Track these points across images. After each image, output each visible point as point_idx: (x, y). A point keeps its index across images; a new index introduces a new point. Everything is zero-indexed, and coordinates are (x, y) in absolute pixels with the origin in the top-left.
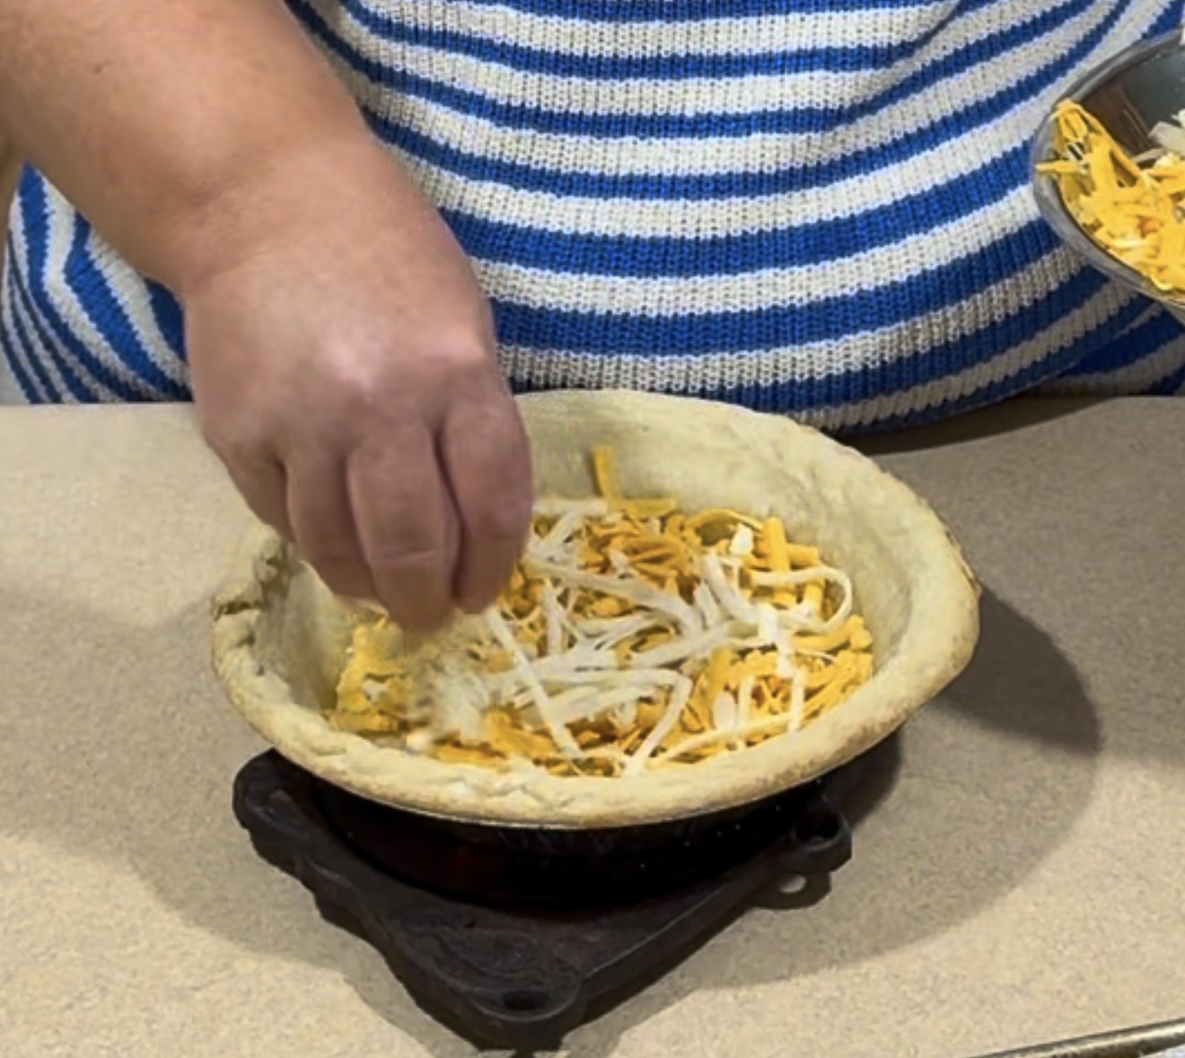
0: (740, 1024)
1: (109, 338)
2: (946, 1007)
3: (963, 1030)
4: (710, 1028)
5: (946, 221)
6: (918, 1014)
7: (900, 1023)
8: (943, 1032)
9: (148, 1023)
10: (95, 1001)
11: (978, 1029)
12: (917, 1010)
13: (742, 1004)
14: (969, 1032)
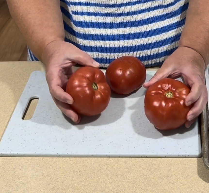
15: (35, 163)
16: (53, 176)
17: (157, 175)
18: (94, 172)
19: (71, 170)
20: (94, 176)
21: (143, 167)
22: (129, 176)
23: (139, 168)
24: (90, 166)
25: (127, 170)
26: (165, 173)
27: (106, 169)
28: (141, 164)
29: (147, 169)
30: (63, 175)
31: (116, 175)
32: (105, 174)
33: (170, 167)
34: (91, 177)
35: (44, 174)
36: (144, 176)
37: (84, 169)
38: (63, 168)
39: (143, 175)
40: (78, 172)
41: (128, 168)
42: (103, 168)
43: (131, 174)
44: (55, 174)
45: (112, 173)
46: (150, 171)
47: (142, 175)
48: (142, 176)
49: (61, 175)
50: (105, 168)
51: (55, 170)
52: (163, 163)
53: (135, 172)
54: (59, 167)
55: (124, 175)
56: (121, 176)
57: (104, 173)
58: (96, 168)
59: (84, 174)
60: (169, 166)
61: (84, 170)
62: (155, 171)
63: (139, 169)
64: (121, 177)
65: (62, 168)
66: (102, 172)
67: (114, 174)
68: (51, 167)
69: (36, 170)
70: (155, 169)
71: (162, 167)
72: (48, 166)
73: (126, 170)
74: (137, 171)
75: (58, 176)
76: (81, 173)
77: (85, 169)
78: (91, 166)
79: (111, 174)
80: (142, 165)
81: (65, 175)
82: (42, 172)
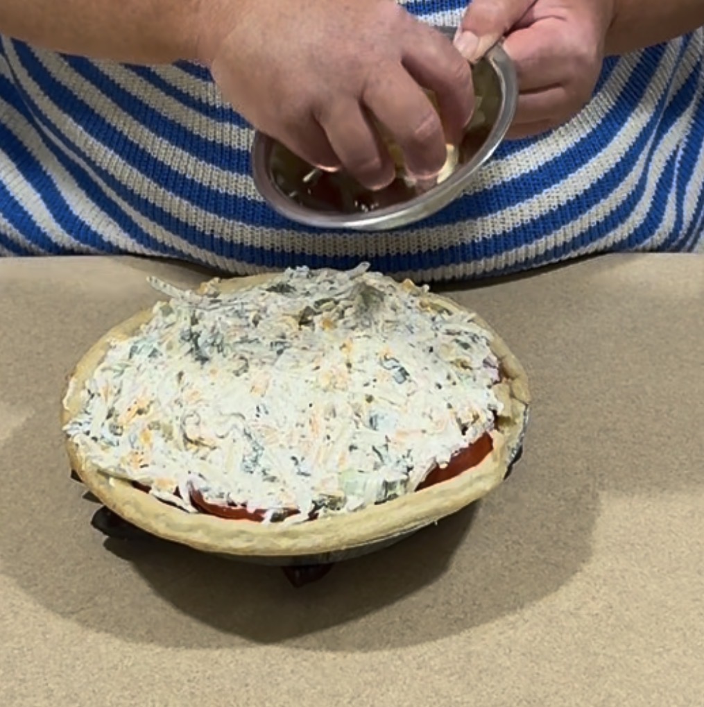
0: (403, 635)
1: (11, 221)
2: (528, 625)
3: (539, 639)
4: (385, 636)
5: (514, 152)
6: (511, 629)
7: (501, 633)
8: (527, 639)
9: (44, 634)
10: (12, 620)
11: (547, 638)
12: (511, 626)
13: (405, 622)
14: (543, 639)
15: (14, 649)
16: (90, 699)
17: (488, 693)
18: (247, 685)
19: (157, 676)
20: (248, 699)
21: (432, 663)
22: (381, 698)
23: (419, 668)
24: (228, 661)
25: (373, 674)
26: (521, 686)
27: (292, 671)
28: (425, 653)
29: (448, 672)
30: (126, 693)
31: (334, 696)
32: (288, 692)
33: (537, 664)
34: (235, 701)
35: (52, 691)
36: (439, 701)
37: (206, 671)
38: (127, 666)
39: (437, 694)
40: (183, 684)
41: (376, 670)
42: (279, 670)
43: (390, 693)
44: (97, 690)
45: (315, 688)
46: (460, 678)
47: (433, 695)
48: (431, 697)
49: (121, 696)
50: (288, 668)
51: (96, 676)
52: (510, 651)
53: (405, 683)
54: (111, 665)
55: (364, 695)
56: (353, 698)
57: (284, 687)
58: (254, 666)
59: (207, 690)
60: (532, 661)
61: (207, 675)
62: (481, 679)
63: (421, 673)
64: (350, 702)
65: (120, 668)
66: (278, 684)
67: (322, 692)
68: (79, 666)
69: (22, 677)
70: (480, 672)
71: (508, 664)
72: (68, 662)
73: (369, 676)
74: (413, 679)
75: (108, 697)
76: (197, 686)
77: (209, 672)
78: (231, 662)
79: (313, 691)
80: (431, 658)
81: (133, 697)
82: (47, 684)
